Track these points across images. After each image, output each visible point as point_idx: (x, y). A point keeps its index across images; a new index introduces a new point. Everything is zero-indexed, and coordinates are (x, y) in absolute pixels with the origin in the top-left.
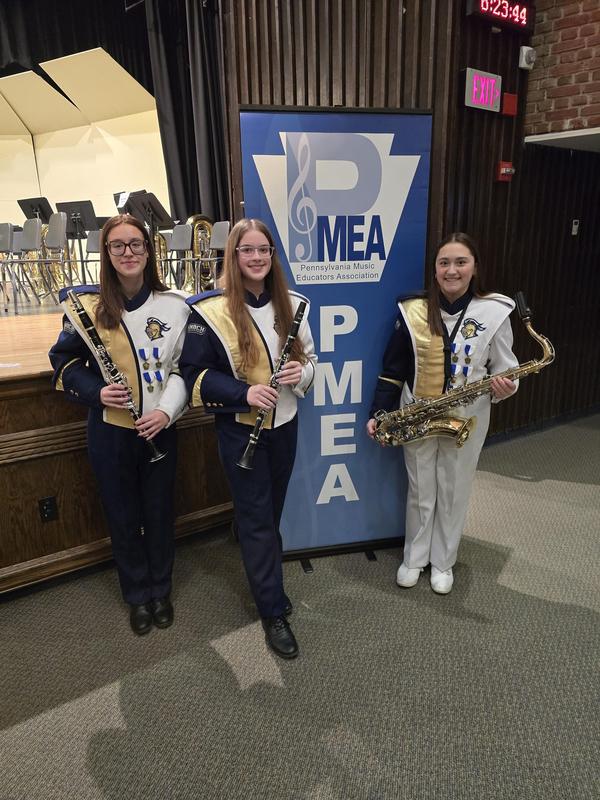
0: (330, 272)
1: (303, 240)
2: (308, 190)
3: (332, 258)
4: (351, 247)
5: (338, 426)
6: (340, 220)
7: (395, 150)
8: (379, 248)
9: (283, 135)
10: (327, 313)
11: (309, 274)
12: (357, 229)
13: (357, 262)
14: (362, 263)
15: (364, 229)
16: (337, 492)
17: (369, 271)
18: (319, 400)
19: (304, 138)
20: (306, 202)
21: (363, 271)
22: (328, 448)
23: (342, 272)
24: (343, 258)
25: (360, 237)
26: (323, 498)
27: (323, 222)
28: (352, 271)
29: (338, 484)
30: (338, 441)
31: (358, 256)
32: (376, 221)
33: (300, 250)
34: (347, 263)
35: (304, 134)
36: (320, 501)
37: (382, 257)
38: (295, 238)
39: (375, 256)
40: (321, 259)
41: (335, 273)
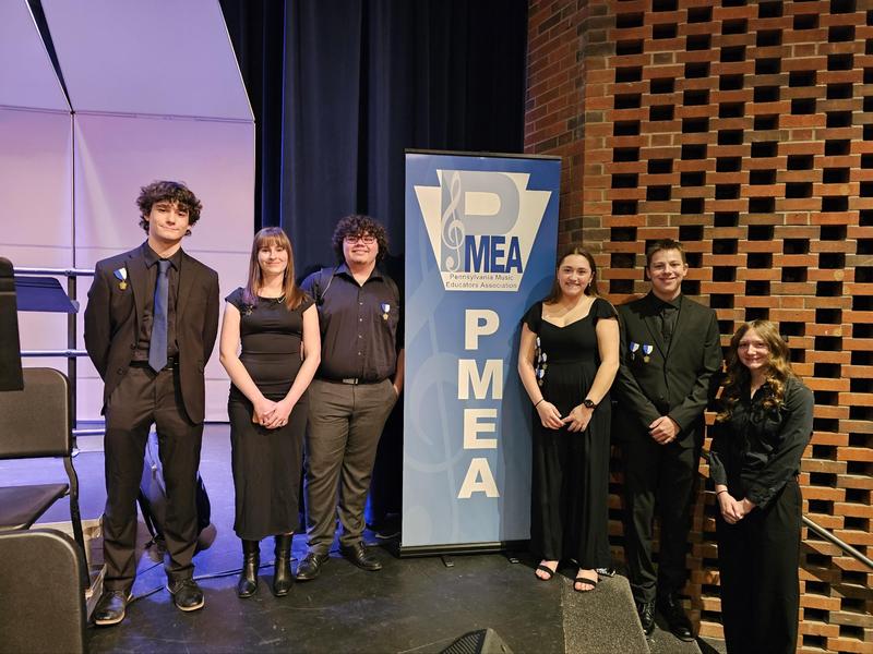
0: (474, 281)
1: (453, 254)
2: (457, 215)
3: (477, 270)
4: (494, 261)
5: (480, 420)
6: (485, 239)
7: (530, 187)
8: (518, 263)
9: (439, 172)
10: (472, 316)
11: (457, 281)
12: (499, 247)
13: (498, 274)
14: (502, 275)
15: (505, 247)
16: (478, 487)
17: (509, 282)
18: (463, 395)
19: (456, 175)
20: (455, 224)
21: (505, 282)
22: (471, 442)
23: (486, 281)
24: (486, 270)
25: (501, 254)
26: (465, 493)
27: (470, 240)
28: (495, 281)
29: (479, 479)
30: (480, 435)
31: (500, 269)
32: (515, 241)
33: (450, 262)
34: (490, 274)
35: (457, 172)
36: (462, 495)
37: (520, 271)
38: (446, 252)
39: (514, 270)
40: (468, 270)
41: (480, 282)
